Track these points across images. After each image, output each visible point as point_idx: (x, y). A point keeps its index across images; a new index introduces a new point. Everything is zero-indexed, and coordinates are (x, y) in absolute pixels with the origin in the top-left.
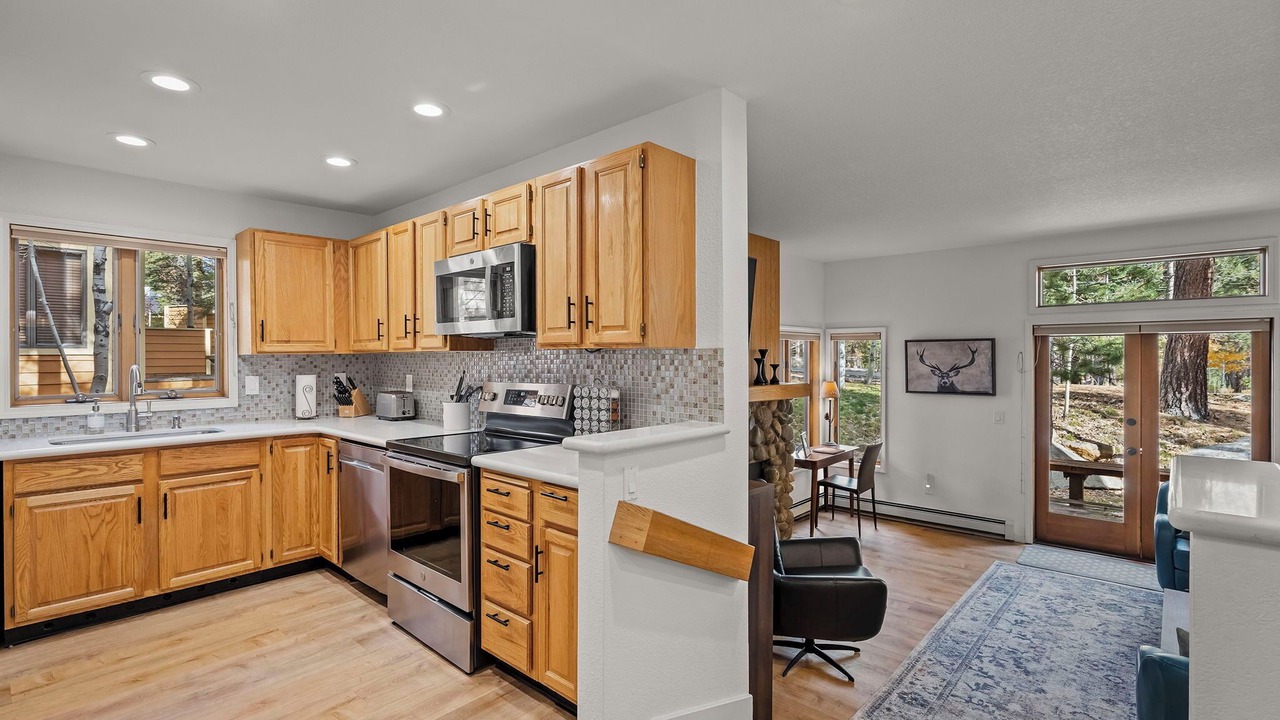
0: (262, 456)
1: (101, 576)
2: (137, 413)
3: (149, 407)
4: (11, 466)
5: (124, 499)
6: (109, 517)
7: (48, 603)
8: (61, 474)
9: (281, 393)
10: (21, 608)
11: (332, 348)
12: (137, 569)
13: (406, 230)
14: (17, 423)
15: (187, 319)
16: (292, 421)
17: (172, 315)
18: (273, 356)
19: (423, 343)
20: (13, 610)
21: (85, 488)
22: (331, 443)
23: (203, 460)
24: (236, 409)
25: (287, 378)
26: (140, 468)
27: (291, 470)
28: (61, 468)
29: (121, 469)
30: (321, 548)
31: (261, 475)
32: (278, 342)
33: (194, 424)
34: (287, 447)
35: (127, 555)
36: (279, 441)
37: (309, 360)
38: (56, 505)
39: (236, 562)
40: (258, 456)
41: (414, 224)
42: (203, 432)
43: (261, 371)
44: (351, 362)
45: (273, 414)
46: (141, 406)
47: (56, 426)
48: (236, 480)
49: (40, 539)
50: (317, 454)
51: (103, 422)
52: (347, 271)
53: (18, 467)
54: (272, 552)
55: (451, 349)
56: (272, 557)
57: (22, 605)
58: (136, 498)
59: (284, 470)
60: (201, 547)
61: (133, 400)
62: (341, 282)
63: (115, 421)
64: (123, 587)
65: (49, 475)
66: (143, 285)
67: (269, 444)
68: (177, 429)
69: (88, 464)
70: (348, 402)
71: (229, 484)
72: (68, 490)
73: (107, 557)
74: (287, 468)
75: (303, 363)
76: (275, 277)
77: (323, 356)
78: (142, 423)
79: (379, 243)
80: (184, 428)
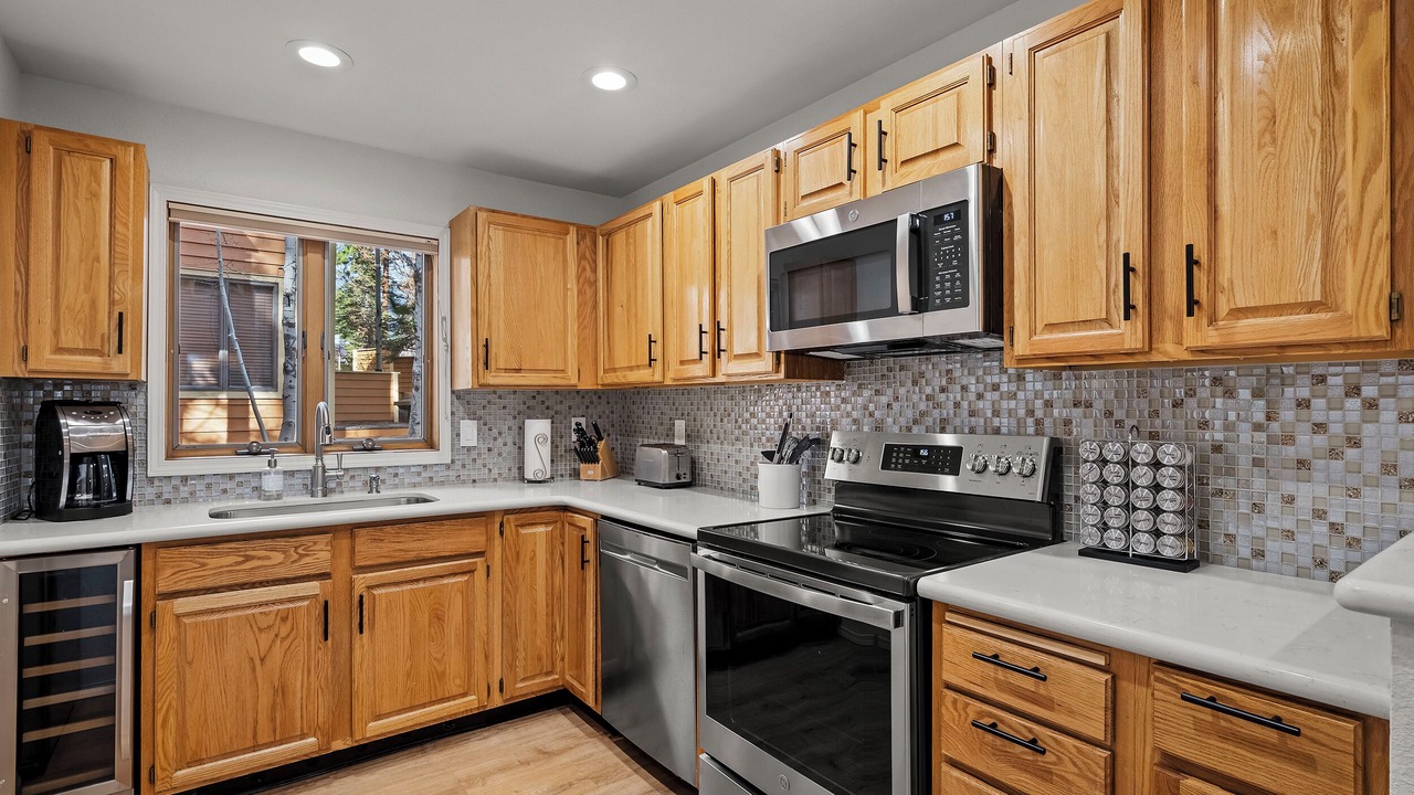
0: (489, 539)
1: (273, 720)
2: (324, 471)
3: (340, 462)
4: (153, 551)
5: (306, 603)
6: (284, 631)
7: (200, 762)
8: (222, 563)
9: (505, 444)
10: (163, 770)
11: (574, 381)
12: (322, 709)
13: (700, 193)
14: (174, 482)
15: (376, 364)
16: (518, 484)
17: (360, 359)
18: (495, 392)
19: (729, 369)
20: (152, 769)
21: (253, 585)
22: (586, 522)
23: (413, 545)
24: (448, 467)
25: (510, 422)
26: (325, 555)
27: (528, 560)
28: (221, 555)
29: (302, 556)
30: (568, 677)
31: (488, 567)
32: (506, 370)
33: (396, 486)
34: (522, 526)
35: (309, 689)
36: (512, 517)
37: (539, 398)
38: (212, 611)
39: (454, 698)
40: (484, 539)
41: (714, 182)
42: (409, 501)
43: (480, 413)
44: (591, 403)
45: (495, 471)
46: (330, 460)
47: (222, 487)
48: (455, 574)
49: (190, 664)
50: (562, 536)
51: (281, 483)
52: (595, 271)
53: (163, 553)
54: (501, 683)
55: (787, 376)
56: (501, 690)
57: (164, 764)
58: (322, 600)
59: (518, 559)
60: (409, 675)
61: (320, 452)
62: (586, 286)
63: (297, 481)
64: (303, 736)
65: (204, 565)
66: (334, 332)
67: (498, 520)
68: (374, 495)
69: (257, 549)
70: (594, 460)
71: (445, 581)
72: (230, 588)
73: (281, 691)
74: (522, 558)
75: (531, 403)
76: (502, 277)
77: (557, 392)
78: (332, 485)
79: (649, 222)
80: (385, 493)
